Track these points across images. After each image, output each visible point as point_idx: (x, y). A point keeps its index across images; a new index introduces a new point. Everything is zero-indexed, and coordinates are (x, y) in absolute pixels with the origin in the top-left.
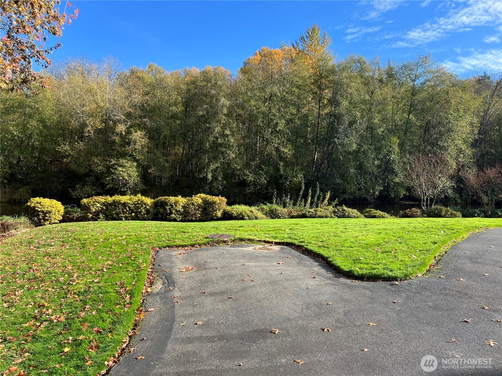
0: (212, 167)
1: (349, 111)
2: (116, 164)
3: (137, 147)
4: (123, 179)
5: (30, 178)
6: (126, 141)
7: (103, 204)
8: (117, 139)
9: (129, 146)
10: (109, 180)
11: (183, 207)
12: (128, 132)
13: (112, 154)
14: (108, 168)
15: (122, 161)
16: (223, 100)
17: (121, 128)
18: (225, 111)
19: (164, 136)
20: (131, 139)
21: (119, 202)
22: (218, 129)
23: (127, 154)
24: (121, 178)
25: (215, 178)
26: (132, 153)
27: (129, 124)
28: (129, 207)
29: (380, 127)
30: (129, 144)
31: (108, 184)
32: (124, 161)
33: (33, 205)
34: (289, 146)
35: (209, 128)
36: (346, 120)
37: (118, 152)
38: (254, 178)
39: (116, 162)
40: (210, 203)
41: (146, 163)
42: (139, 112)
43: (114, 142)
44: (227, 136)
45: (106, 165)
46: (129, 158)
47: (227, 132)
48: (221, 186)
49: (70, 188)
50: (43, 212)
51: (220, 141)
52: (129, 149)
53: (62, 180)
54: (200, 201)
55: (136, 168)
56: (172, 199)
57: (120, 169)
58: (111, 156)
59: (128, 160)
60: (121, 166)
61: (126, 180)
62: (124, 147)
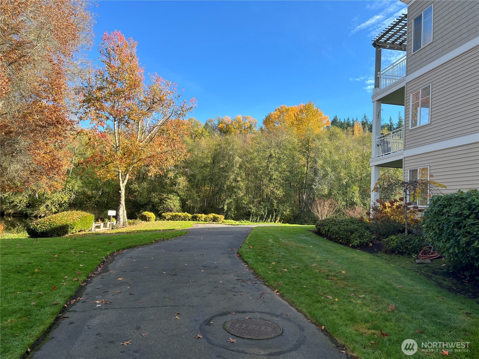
0: (227, 201)
1: (323, 167)
2: (166, 198)
3: (180, 187)
4: (170, 207)
5: (111, 205)
6: (174, 183)
7: (171, 216)
8: (168, 181)
9: (175, 186)
10: (161, 208)
11: (204, 219)
12: (176, 177)
13: (164, 191)
14: (161, 200)
15: (170, 196)
16: (237, 158)
17: (171, 175)
18: (238, 166)
19: (198, 180)
20: (177, 182)
21: (178, 215)
22: (232, 177)
23: (173, 191)
24: (169, 207)
25: (229, 209)
26: (177, 191)
27: (176, 172)
28: (182, 218)
29: (345, 179)
30: (175, 185)
31: (160, 210)
32: (172, 196)
33: (145, 214)
34: (281, 190)
35: (227, 176)
36: (321, 173)
37: (168, 189)
38: (256, 211)
39: (166, 196)
40: (216, 218)
41: (185, 198)
42: (183, 165)
43: (166, 183)
44: (238, 181)
45: (160, 198)
46: (175, 194)
47: (239, 179)
48: (234, 214)
49: (136, 212)
50: (149, 217)
51: (233, 184)
52: (175, 188)
53: (131, 207)
54: (212, 217)
55: (179, 201)
56: (200, 215)
57: (169, 201)
58: (163, 192)
59: (174, 195)
60: (169, 199)
61: (172, 208)
62: (172, 186)
